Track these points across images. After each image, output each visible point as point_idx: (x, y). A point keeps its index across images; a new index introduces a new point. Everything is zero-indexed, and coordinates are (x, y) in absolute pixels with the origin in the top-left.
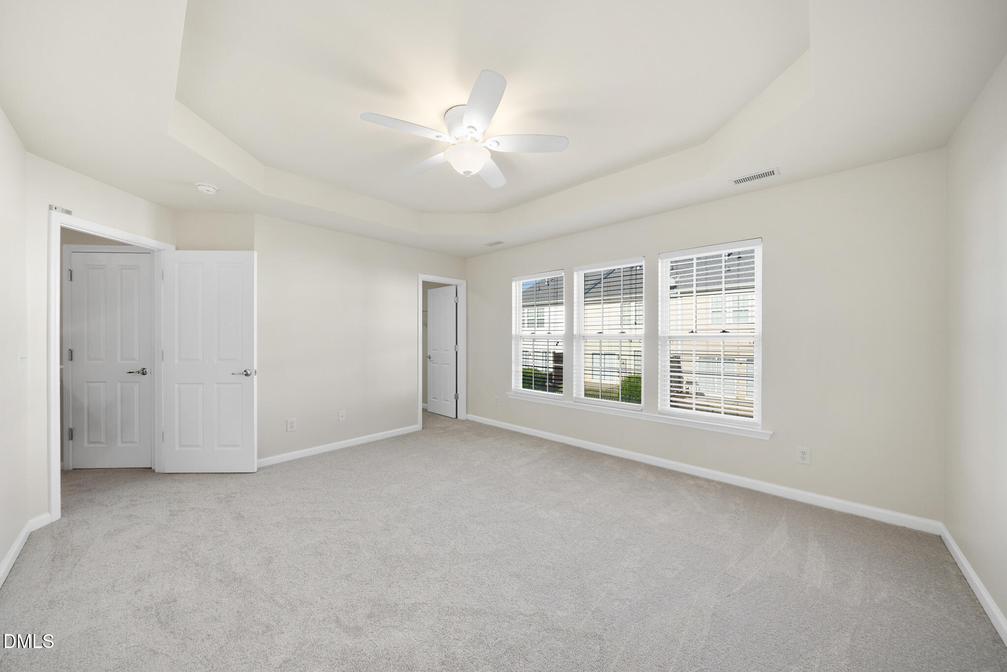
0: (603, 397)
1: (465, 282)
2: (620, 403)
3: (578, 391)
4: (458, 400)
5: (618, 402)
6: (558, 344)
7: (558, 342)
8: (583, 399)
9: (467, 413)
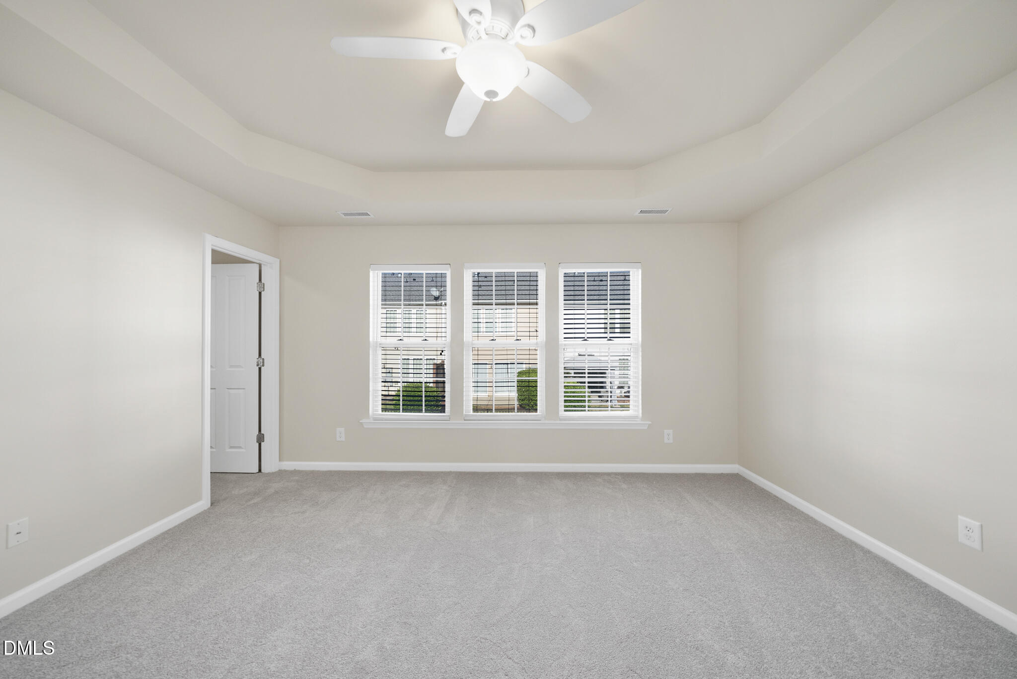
0: (497, 410)
1: (279, 260)
2: (516, 414)
3: (468, 409)
4: (262, 443)
5: (513, 414)
6: (443, 354)
7: (442, 351)
8: (473, 415)
9: (280, 461)
